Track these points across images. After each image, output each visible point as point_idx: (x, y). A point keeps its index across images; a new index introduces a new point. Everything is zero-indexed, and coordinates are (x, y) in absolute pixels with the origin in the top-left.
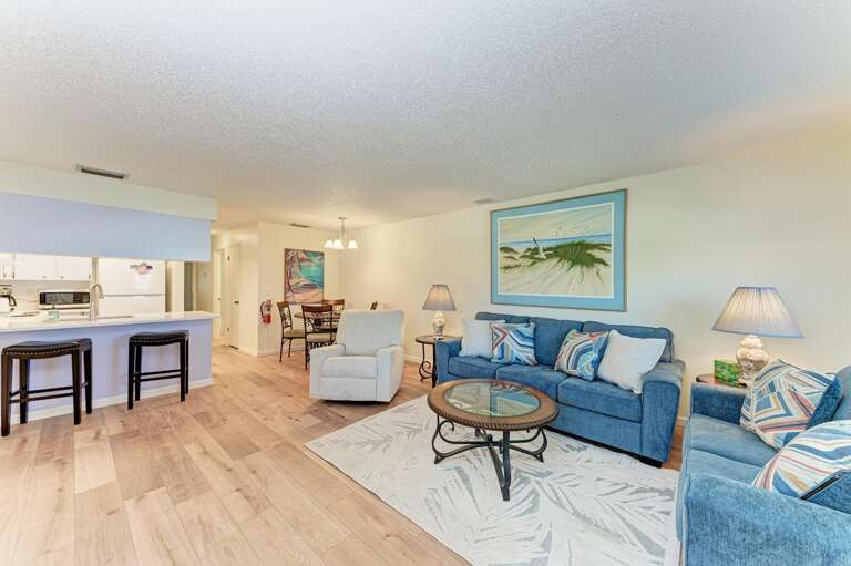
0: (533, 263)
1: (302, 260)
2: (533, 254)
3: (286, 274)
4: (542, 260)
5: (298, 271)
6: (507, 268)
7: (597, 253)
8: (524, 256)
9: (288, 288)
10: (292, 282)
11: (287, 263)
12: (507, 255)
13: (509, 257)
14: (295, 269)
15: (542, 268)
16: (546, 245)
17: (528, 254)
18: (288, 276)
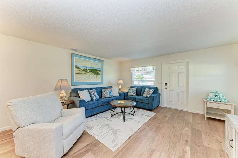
0: (86, 73)
2: (86, 70)
4: (88, 72)
6: (78, 73)
7: (99, 72)
8: (83, 71)
12: (78, 69)
13: (79, 70)
15: (88, 74)
16: (89, 68)
17: (84, 70)
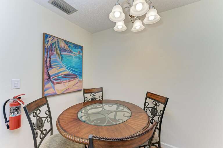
1: (63, 50)
3: (44, 62)
5: (59, 59)
9: (47, 78)
10: (52, 72)
11: (45, 50)
14: (55, 57)
18: (47, 65)
